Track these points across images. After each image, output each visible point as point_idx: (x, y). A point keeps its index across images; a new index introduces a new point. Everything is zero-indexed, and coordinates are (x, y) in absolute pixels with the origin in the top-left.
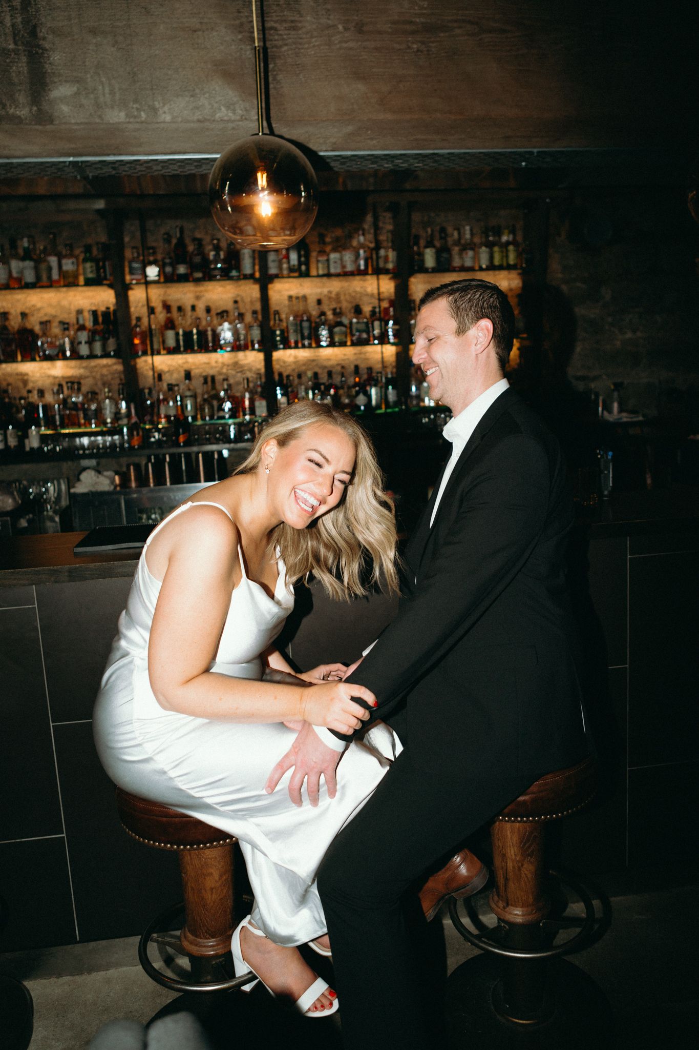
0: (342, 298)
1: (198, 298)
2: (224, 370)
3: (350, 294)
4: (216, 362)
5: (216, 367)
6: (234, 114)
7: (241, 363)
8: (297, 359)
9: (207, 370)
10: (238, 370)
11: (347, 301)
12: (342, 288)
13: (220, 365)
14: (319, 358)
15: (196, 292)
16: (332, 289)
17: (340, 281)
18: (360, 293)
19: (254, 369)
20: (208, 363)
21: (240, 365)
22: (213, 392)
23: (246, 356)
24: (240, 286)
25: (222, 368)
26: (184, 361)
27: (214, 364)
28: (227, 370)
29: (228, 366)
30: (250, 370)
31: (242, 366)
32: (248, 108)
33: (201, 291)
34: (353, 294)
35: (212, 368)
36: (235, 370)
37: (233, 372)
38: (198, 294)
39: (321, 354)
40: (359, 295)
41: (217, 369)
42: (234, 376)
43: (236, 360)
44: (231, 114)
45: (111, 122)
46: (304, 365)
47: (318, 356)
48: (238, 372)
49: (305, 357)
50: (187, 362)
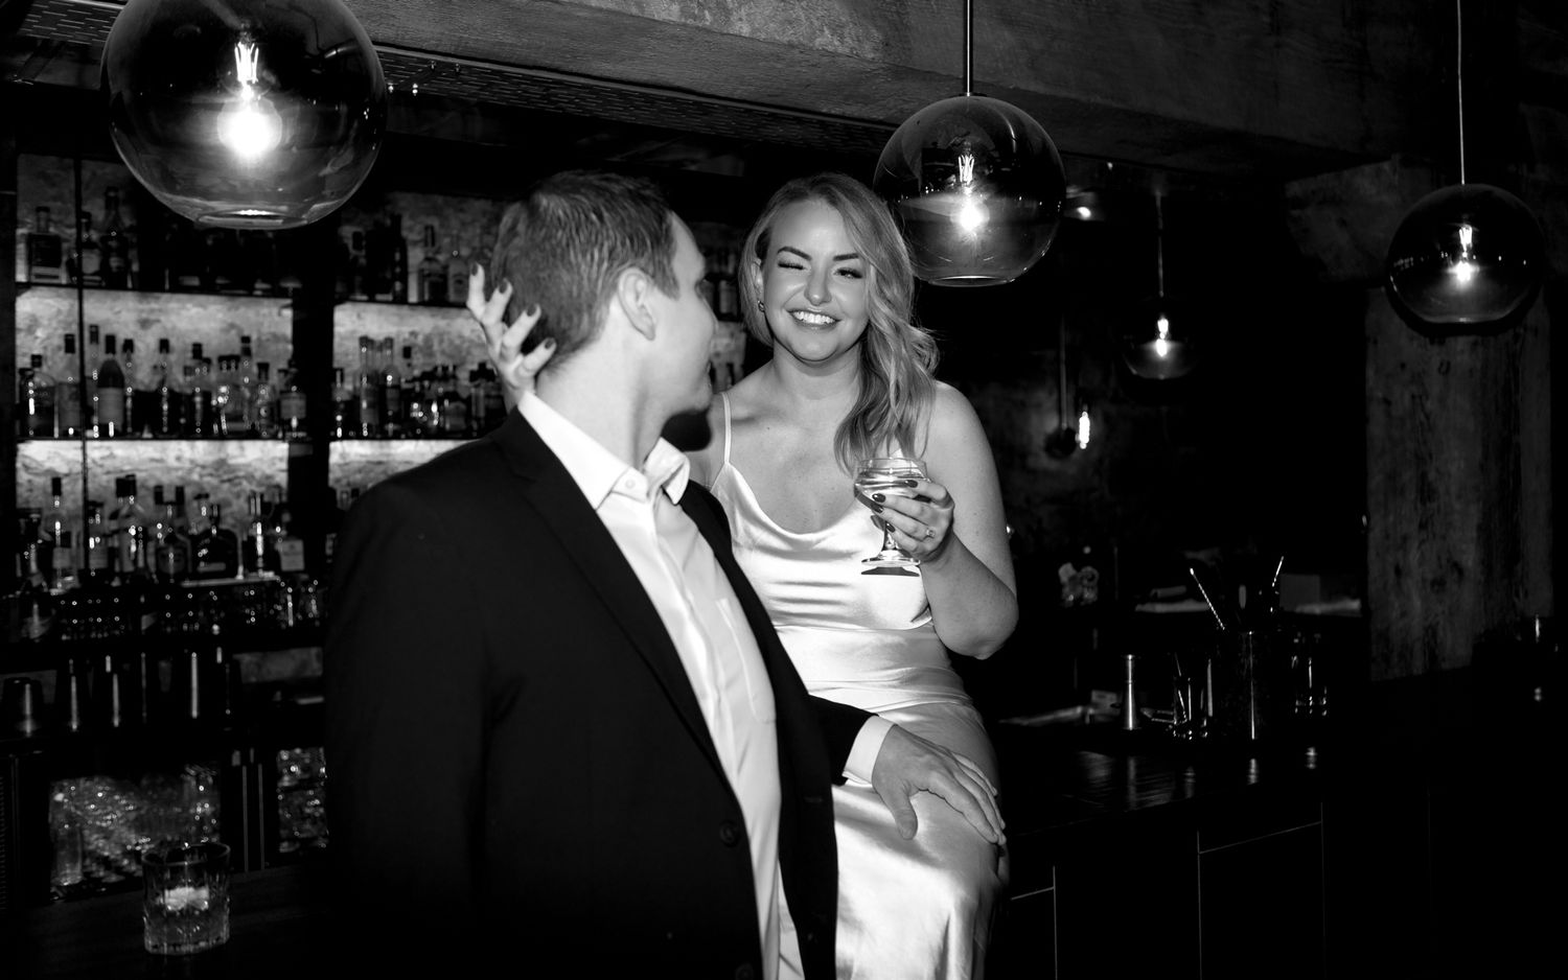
0: (436, 347)
1: (145, 324)
2: (195, 477)
3: (451, 342)
4: (178, 459)
5: (177, 469)
6: (842, 43)
7: (232, 462)
8: (348, 460)
9: (158, 474)
10: (225, 477)
11: (443, 352)
12: (436, 327)
13: (187, 465)
14: (391, 458)
15: (142, 311)
16: (416, 328)
17: (433, 316)
18: (471, 341)
19: (258, 475)
20: (160, 461)
21: (229, 466)
22: (178, 523)
23: (242, 448)
24: (237, 308)
25: (190, 471)
26: (107, 453)
27: (172, 462)
28: (201, 476)
29: (203, 467)
30: (250, 477)
31: (233, 469)
32: (861, 38)
33: (152, 311)
34: (457, 342)
35: (169, 470)
36: (219, 476)
37: (214, 481)
38: (144, 316)
39: (393, 451)
40: (466, 345)
41: (180, 473)
42: (216, 488)
43: (222, 456)
44: (837, 43)
45: (656, 18)
46: (360, 471)
47: (388, 455)
48: (223, 481)
49: (362, 456)
50: (112, 456)
